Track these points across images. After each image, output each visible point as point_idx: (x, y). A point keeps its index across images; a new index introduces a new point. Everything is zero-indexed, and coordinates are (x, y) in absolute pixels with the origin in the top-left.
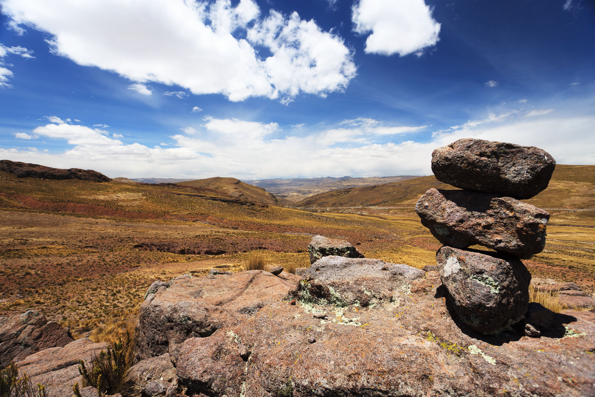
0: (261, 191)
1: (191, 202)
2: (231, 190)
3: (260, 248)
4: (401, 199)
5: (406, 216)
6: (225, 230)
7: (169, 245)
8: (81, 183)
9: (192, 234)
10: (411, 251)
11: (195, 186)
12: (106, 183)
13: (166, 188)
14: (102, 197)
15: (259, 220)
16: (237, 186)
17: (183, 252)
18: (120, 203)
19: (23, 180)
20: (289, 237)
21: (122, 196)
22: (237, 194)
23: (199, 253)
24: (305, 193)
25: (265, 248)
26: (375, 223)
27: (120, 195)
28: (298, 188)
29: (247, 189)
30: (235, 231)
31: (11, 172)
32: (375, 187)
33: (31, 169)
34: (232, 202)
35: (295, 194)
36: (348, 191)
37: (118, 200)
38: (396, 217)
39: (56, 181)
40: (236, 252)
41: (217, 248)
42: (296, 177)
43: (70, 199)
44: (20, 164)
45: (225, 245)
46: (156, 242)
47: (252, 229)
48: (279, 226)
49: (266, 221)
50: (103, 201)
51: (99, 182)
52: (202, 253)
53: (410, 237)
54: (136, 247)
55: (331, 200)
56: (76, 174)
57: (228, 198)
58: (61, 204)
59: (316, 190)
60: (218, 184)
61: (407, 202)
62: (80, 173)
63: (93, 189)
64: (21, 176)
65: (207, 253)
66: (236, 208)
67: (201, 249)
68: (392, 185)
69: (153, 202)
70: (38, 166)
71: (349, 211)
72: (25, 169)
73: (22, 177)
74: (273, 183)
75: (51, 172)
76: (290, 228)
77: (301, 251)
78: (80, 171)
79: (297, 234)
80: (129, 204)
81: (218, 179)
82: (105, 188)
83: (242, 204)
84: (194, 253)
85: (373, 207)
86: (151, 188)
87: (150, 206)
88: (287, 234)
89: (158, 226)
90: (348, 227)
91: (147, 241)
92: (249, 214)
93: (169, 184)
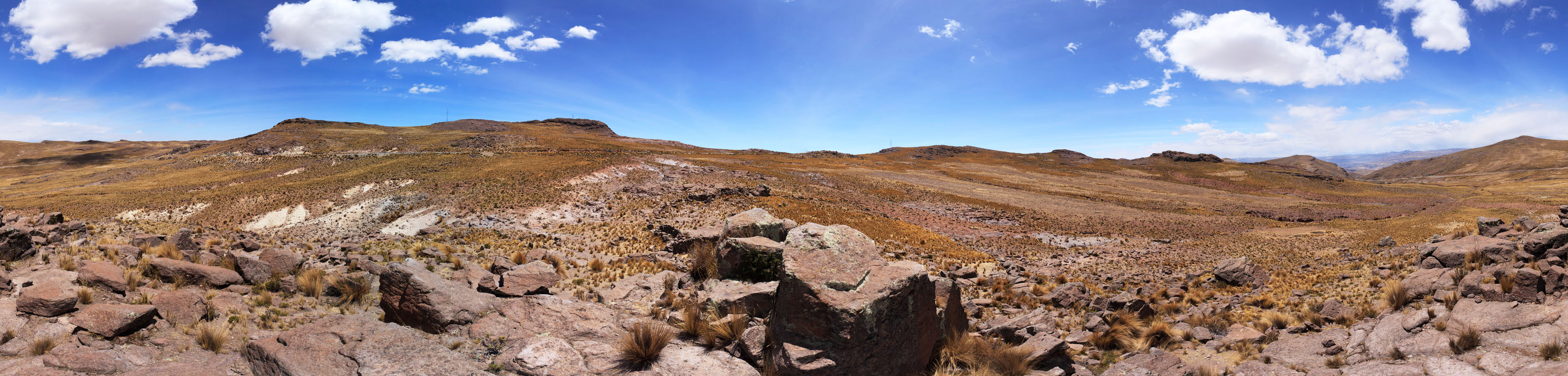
0: (1333, 167)
1: (1281, 178)
2: (1309, 168)
3: (1342, 217)
4: (1453, 169)
5: (1458, 182)
6: (1311, 201)
7: (1270, 213)
8: (1206, 164)
9: (1286, 205)
10: (1467, 210)
11: (1282, 163)
12: (1220, 164)
13: (1259, 166)
14: (1219, 174)
15: (1338, 193)
16: (1313, 162)
17: (1280, 219)
18: (1231, 179)
20: (1365, 207)
21: (1231, 173)
22: (1313, 170)
23: (1293, 221)
24: (1372, 167)
25: (1346, 217)
26: (1435, 190)
27: (1230, 172)
28: (1365, 162)
29: (1322, 165)
30: (1319, 202)
32: (1432, 159)
33: (1180, 155)
34: (1313, 177)
35: (1363, 168)
36: (1409, 163)
37: (1229, 177)
38: (1451, 183)
40: (1322, 220)
41: (1307, 217)
42: (1364, 153)
45: (1313, 215)
46: (1260, 210)
47: (1332, 201)
48: (1355, 198)
49: (1344, 194)
50: (1220, 177)
51: (1216, 163)
52: (1295, 221)
53: (1463, 199)
54: (1247, 213)
55: (1396, 172)
56: (1203, 158)
57: (1308, 174)
59: (1382, 164)
60: (1296, 161)
61: (1458, 171)
62: (1205, 157)
63: (1213, 168)
65: (1299, 220)
66: (1316, 182)
67: (1294, 217)
68: (1446, 157)
69: (1253, 178)
70: (1183, 153)
71: (1411, 181)
74: (1344, 159)
75: (1190, 157)
76: (1366, 198)
77: (1377, 219)
79: (1371, 204)
80: (1237, 180)
81: (1297, 157)
83: (1322, 179)
84: (1289, 220)
85: (1431, 177)
86: (1249, 166)
87: (1252, 181)
88: (1363, 204)
89: (1259, 197)
90: (1413, 195)
91: (1254, 209)
92: (1328, 187)
93: (1261, 163)
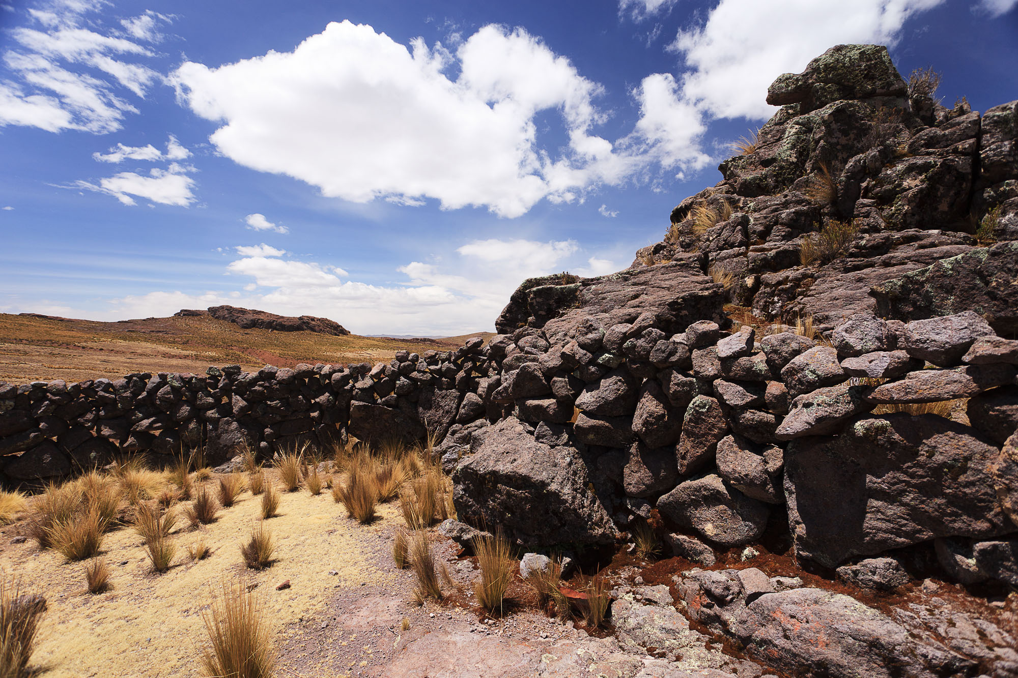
14: (349, 355)
19: (248, 331)
21: (373, 353)
31: (233, 321)
33: (256, 317)
39: (286, 333)
44: (243, 311)
51: (336, 335)
56: (308, 323)
62: (313, 323)
63: (333, 344)
64: (245, 327)
70: (263, 312)
72: (250, 317)
73: (247, 328)
75: (279, 321)
78: (313, 319)
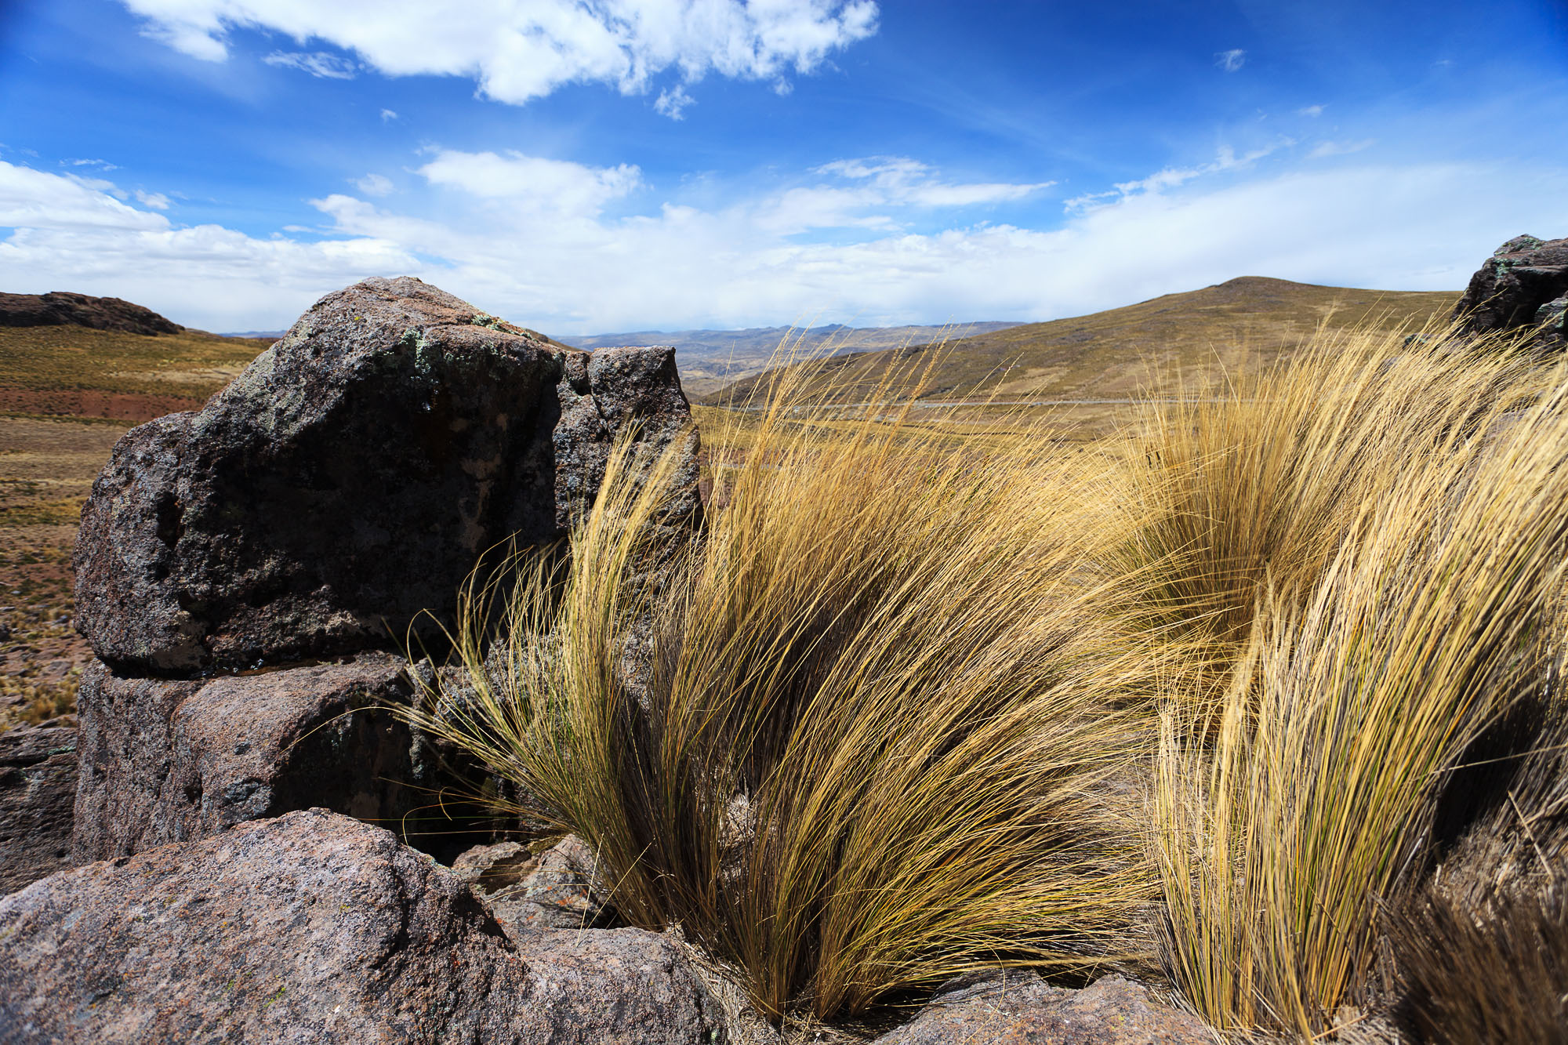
8: (93, 337)
12: (171, 339)
24: (727, 372)
28: (705, 358)
35: (699, 374)
39: (14, 330)
43: (83, 380)
50: (185, 386)
56: (71, 309)
58: (61, 394)
59: (755, 363)
61: (999, 389)
62: (83, 307)
63: (136, 353)
68: (964, 345)
78: (81, 299)
82: (174, 352)
